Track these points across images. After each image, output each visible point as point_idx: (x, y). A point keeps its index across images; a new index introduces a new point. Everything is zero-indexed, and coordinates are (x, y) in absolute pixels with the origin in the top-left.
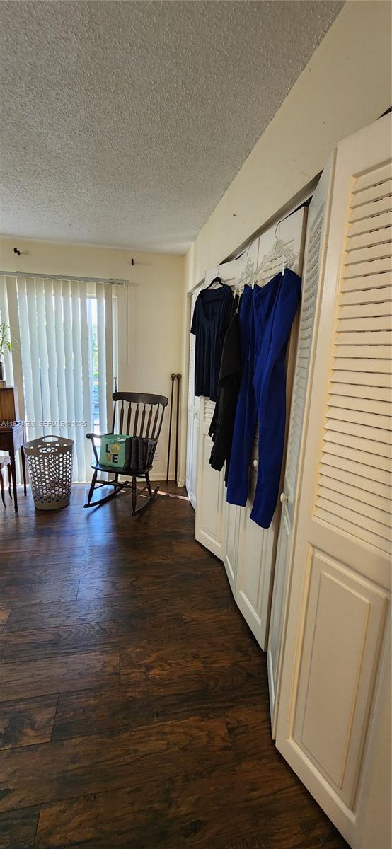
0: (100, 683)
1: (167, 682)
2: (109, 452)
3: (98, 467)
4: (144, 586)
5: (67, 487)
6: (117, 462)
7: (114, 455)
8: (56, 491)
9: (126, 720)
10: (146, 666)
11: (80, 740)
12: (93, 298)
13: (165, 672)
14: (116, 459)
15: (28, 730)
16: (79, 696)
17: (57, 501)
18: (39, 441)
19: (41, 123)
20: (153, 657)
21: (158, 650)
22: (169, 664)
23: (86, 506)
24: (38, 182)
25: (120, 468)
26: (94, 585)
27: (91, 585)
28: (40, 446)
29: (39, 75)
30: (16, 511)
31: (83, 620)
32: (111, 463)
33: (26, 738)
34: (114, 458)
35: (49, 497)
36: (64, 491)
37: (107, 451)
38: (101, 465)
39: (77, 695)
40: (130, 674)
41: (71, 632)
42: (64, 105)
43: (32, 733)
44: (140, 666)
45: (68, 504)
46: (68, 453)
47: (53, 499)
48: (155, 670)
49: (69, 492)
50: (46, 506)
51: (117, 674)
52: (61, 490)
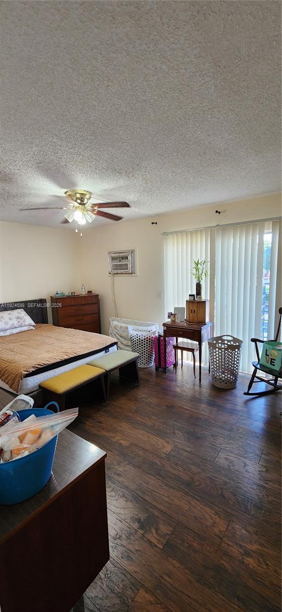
0: (206, 535)
1: (259, 579)
2: (268, 356)
3: (258, 366)
4: (271, 481)
5: (234, 374)
6: (274, 365)
7: (272, 359)
8: (225, 376)
9: (213, 580)
10: (245, 550)
11: (178, 565)
12: (270, 233)
13: (260, 569)
14: (274, 363)
15: (154, 531)
16: (190, 534)
17: (226, 383)
18: (220, 338)
19: (208, 135)
20: (255, 547)
21: (262, 545)
22: (267, 565)
23: (245, 394)
24: (219, 168)
25: (277, 371)
26: (230, 458)
27: (228, 457)
28: (220, 342)
29: (197, 112)
30: (200, 382)
31: (212, 479)
32: (269, 365)
33: (151, 535)
34: (271, 362)
35: (220, 379)
36: (232, 377)
37: (267, 355)
38: (261, 365)
39: (188, 531)
40: (229, 545)
41: (202, 484)
42: (218, 119)
43: (155, 535)
44: (241, 546)
45: (234, 388)
46: (237, 350)
47: (223, 381)
48: (252, 560)
49: (236, 379)
50: (218, 385)
51: (220, 537)
52: (229, 376)
